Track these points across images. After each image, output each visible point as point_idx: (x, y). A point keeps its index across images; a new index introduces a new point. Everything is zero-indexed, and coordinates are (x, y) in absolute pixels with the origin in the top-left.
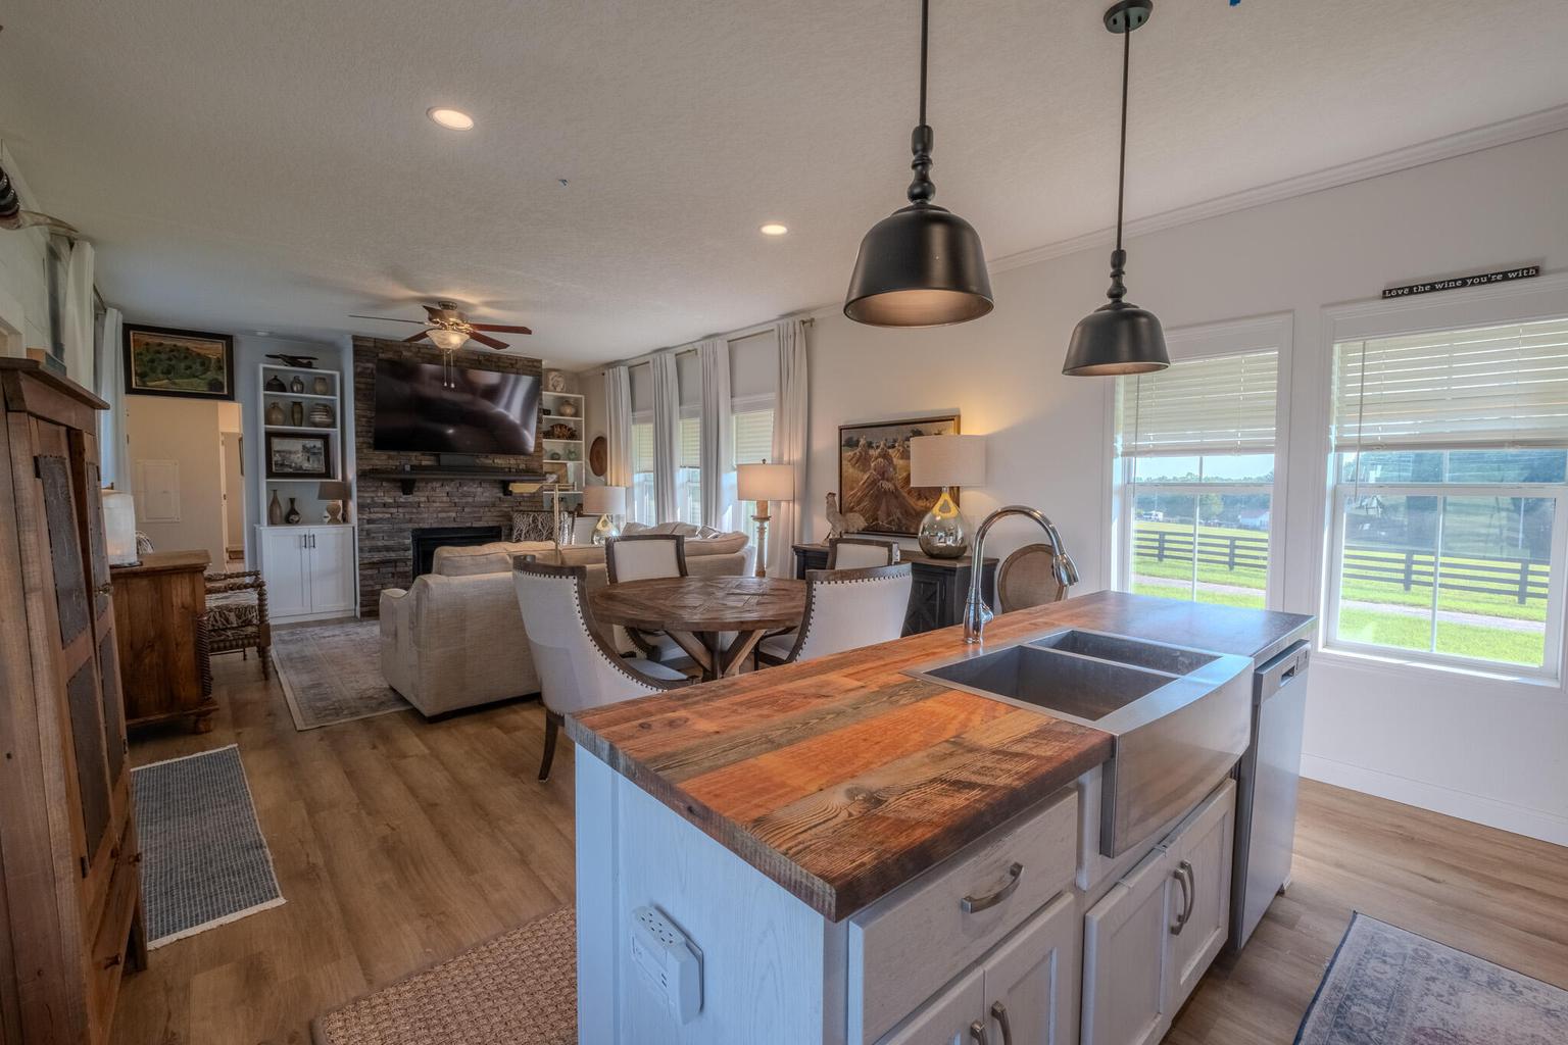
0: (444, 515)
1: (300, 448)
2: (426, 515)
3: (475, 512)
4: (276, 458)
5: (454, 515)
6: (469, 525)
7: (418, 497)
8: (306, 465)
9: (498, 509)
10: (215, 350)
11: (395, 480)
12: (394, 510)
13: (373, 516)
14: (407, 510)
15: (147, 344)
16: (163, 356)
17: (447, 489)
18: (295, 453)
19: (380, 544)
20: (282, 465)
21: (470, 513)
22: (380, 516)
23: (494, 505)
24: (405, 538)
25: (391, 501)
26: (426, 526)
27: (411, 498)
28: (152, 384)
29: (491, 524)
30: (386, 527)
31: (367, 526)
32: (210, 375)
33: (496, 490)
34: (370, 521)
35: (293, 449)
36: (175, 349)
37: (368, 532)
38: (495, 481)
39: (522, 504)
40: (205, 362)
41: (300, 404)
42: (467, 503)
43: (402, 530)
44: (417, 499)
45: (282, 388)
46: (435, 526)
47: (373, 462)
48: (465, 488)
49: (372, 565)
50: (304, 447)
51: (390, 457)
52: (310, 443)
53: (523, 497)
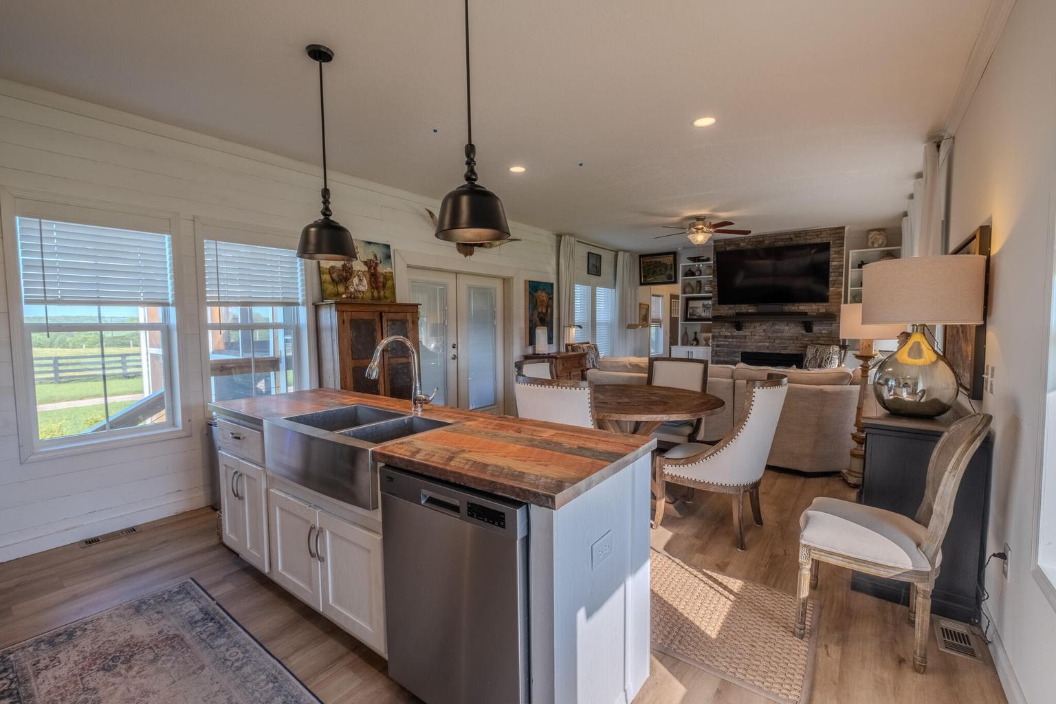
0: (761, 344)
1: (701, 305)
2: (749, 344)
3: (782, 343)
4: (690, 311)
5: (767, 344)
6: (778, 352)
7: (745, 332)
8: (703, 315)
9: (800, 342)
10: (669, 260)
11: (732, 322)
12: (730, 340)
13: (719, 343)
14: (739, 340)
15: (647, 262)
16: (652, 267)
17: (764, 327)
18: (699, 308)
19: (722, 359)
20: (692, 315)
21: (778, 344)
22: (723, 343)
23: (797, 339)
24: (736, 357)
25: (729, 334)
26: (749, 351)
27: (740, 333)
28: (649, 280)
29: (795, 352)
30: (726, 349)
31: (715, 349)
32: (668, 272)
33: (799, 328)
34: (717, 346)
35: (698, 306)
36: (656, 262)
37: (716, 352)
38: (799, 322)
39: (821, 339)
40: (666, 266)
41: (700, 282)
42: (778, 337)
43: (735, 352)
44: (744, 334)
45: (693, 274)
46: (755, 351)
47: (722, 311)
48: (777, 327)
50: (703, 304)
51: (730, 308)
52: (706, 302)
53: (822, 334)
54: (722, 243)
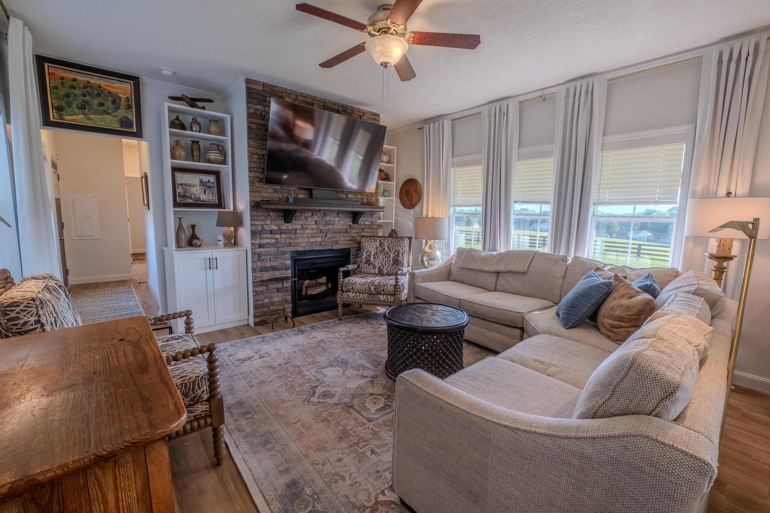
0: (312, 240)
1: (198, 182)
2: (300, 240)
3: (334, 237)
4: (179, 190)
5: (319, 239)
6: (329, 247)
7: (295, 225)
8: (203, 197)
9: (349, 235)
10: (124, 89)
11: (278, 211)
12: (278, 236)
13: (263, 241)
14: (288, 236)
15: (62, 78)
16: (77, 92)
17: (316, 218)
18: (194, 186)
19: (268, 265)
20: (184, 196)
21: (329, 238)
22: (268, 241)
23: (346, 232)
24: (285, 259)
25: (275, 228)
26: (300, 249)
27: (290, 226)
28: (68, 118)
29: (344, 247)
30: (272, 250)
31: (258, 250)
32: (122, 113)
33: (348, 220)
34: (261, 246)
35: (193, 183)
36: (87, 85)
37: (259, 255)
38: (348, 212)
39: (365, 230)
40: (116, 101)
41: (197, 142)
42: (329, 229)
43: (284, 253)
44: (294, 227)
45: (183, 127)
46: (307, 249)
47: (264, 195)
48: (328, 218)
49: (263, 282)
50: (201, 181)
51: (275, 191)
52: (206, 178)
53: (365, 225)
54: (261, 88)
